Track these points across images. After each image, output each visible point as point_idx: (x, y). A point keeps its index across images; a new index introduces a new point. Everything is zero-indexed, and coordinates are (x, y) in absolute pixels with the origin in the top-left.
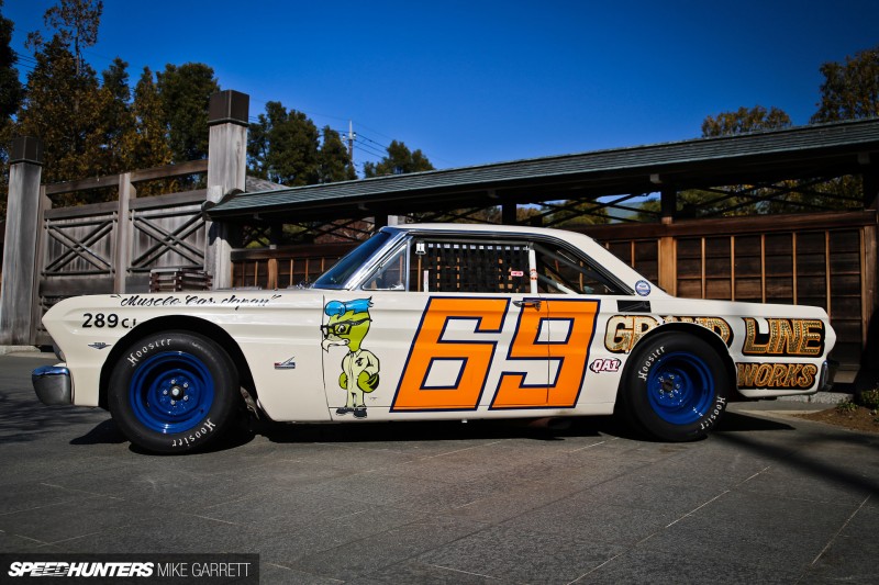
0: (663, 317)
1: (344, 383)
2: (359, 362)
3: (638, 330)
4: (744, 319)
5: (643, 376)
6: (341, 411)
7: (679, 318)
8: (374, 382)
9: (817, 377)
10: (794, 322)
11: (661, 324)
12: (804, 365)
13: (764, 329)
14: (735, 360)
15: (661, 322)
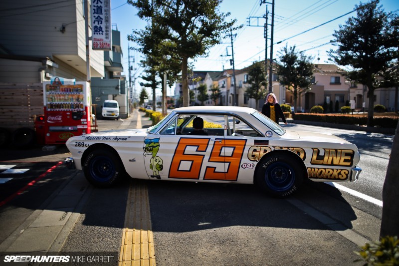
0: (274, 147)
1: (151, 167)
2: (156, 160)
3: (262, 152)
4: (313, 149)
6: (152, 176)
7: (281, 148)
8: (161, 167)
9: (349, 175)
10: (338, 151)
11: (273, 150)
12: (342, 170)
13: (322, 153)
14: (307, 166)
15: (273, 149)
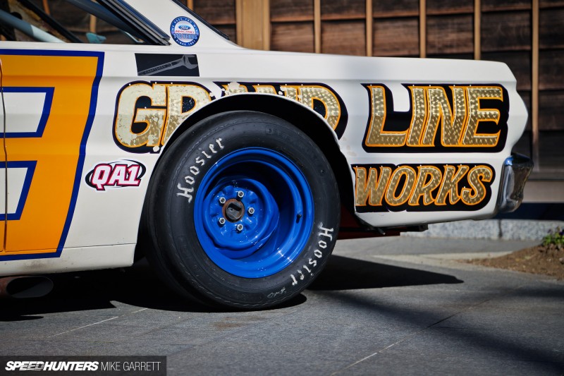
0: (221, 84)
3: (176, 109)
4: (366, 86)
5: (186, 193)
7: (250, 86)
9: (495, 187)
10: (455, 90)
11: (219, 97)
12: (471, 166)
13: (401, 105)
14: (350, 162)
15: (217, 93)
